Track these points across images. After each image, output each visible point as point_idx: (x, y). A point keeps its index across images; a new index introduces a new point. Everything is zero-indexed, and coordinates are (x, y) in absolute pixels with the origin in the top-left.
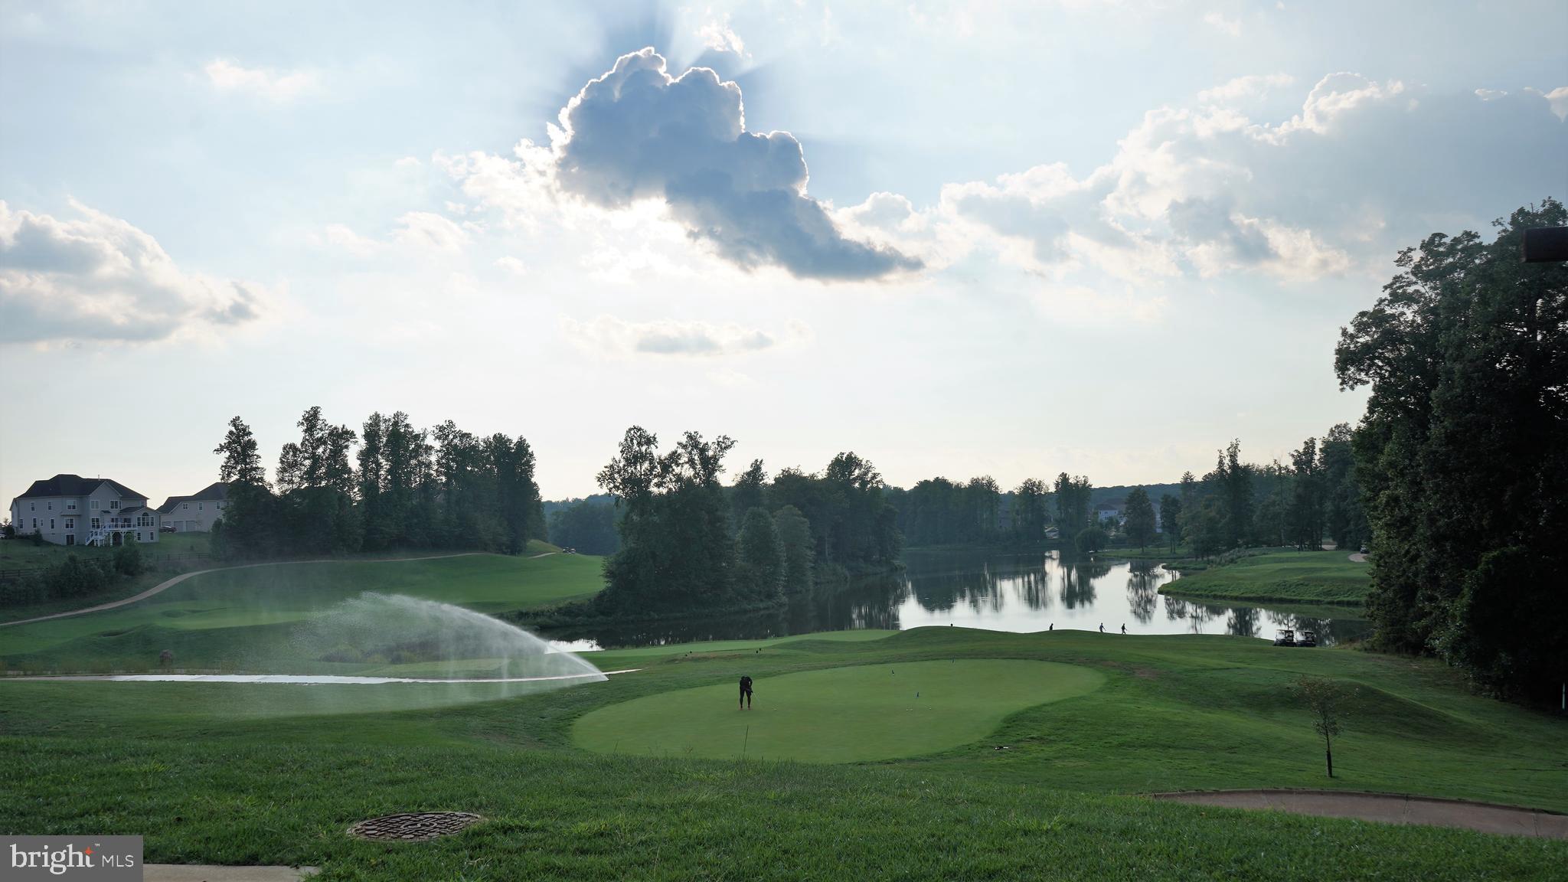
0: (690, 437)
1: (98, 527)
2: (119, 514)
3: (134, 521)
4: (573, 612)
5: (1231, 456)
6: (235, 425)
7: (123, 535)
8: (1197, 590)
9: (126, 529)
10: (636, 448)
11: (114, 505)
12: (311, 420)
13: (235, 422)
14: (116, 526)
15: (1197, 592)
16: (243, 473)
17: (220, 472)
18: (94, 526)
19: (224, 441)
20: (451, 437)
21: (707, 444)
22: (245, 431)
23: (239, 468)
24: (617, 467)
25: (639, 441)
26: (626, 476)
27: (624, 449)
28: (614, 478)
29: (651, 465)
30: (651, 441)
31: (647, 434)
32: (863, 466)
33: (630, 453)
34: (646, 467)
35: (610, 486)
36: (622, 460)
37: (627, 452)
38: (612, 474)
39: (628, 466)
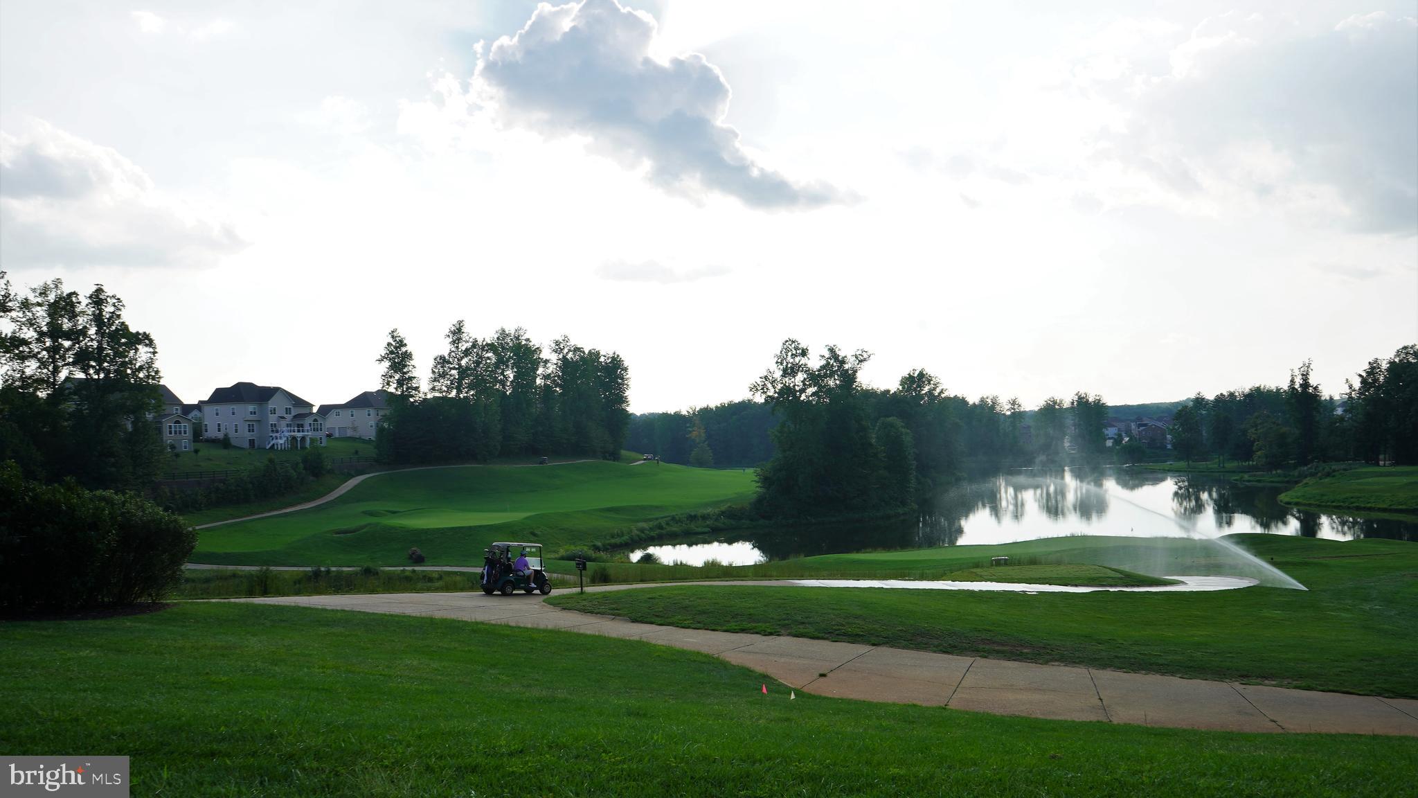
0: (832, 350)
1: (277, 432)
2: (292, 420)
3: (307, 427)
4: (736, 516)
5: (1303, 375)
6: (393, 337)
7: (299, 439)
8: (1333, 502)
9: (300, 434)
10: (790, 359)
11: (288, 411)
12: (457, 333)
13: (393, 334)
14: (294, 431)
15: (1334, 504)
16: (400, 383)
17: (381, 381)
18: (273, 431)
19: (383, 352)
20: (566, 351)
21: (846, 357)
22: (401, 344)
23: (397, 378)
24: (771, 378)
25: (794, 352)
26: (779, 386)
27: (779, 361)
28: (767, 389)
29: (805, 376)
30: (804, 353)
31: (800, 346)
32: (932, 382)
33: (785, 364)
34: (801, 376)
35: (764, 396)
36: (777, 371)
37: (782, 364)
38: (765, 384)
39: (783, 376)
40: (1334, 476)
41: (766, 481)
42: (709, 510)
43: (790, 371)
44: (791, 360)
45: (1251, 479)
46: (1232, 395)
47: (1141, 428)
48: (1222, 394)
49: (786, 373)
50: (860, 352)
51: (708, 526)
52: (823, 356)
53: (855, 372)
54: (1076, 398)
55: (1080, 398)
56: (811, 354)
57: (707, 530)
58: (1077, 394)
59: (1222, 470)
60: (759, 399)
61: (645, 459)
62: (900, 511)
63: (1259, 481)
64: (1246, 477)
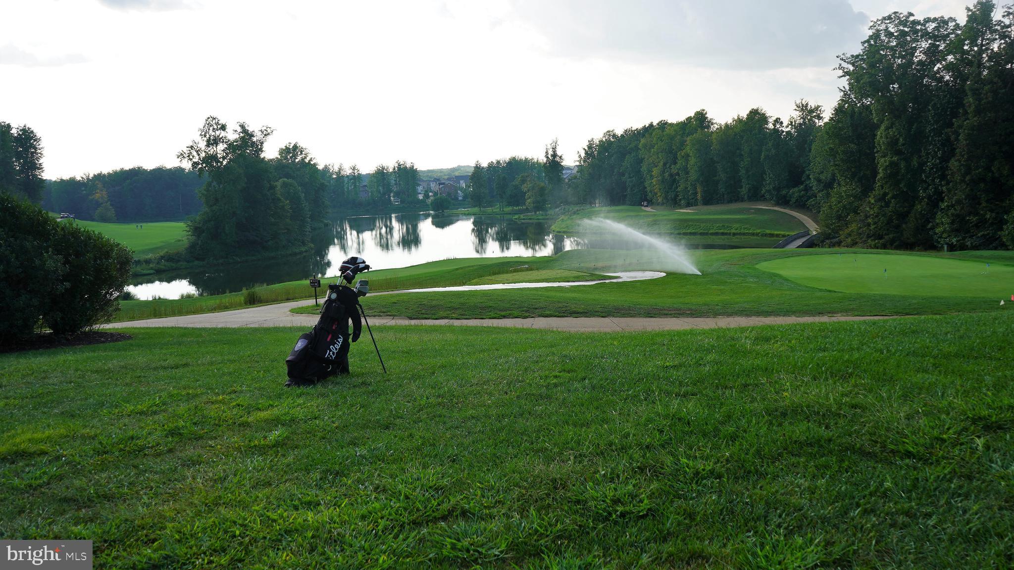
0: (242, 126)
4: (174, 259)
5: (553, 148)
21: (254, 132)
24: (196, 148)
25: (215, 127)
26: (203, 155)
27: (203, 133)
28: (193, 156)
29: (226, 146)
30: (223, 128)
31: (220, 122)
32: (303, 153)
33: (208, 136)
34: (221, 147)
35: (190, 163)
36: (201, 142)
37: (205, 136)
38: (191, 153)
39: (208, 145)
40: (578, 214)
41: (197, 230)
42: (150, 256)
43: (213, 142)
44: (213, 133)
45: (524, 217)
46: (498, 162)
47: (441, 186)
48: (492, 162)
49: (208, 144)
50: (265, 128)
51: (152, 269)
52: (236, 131)
53: (262, 143)
54: (397, 165)
55: (399, 165)
56: (229, 129)
57: (152, 271)
58: (397, 162)
59: (503, 212)
60: (187, 165)
61: (61, 218)
62: (303, 249)
63: (530, 219)
64: (522, 216)
